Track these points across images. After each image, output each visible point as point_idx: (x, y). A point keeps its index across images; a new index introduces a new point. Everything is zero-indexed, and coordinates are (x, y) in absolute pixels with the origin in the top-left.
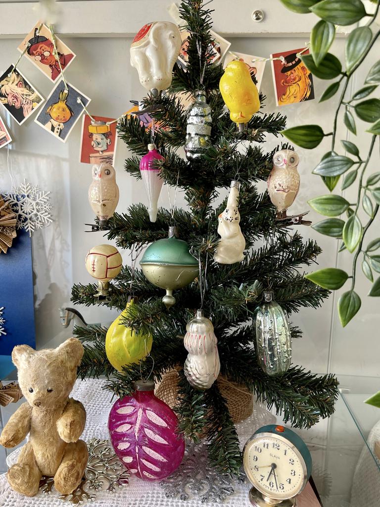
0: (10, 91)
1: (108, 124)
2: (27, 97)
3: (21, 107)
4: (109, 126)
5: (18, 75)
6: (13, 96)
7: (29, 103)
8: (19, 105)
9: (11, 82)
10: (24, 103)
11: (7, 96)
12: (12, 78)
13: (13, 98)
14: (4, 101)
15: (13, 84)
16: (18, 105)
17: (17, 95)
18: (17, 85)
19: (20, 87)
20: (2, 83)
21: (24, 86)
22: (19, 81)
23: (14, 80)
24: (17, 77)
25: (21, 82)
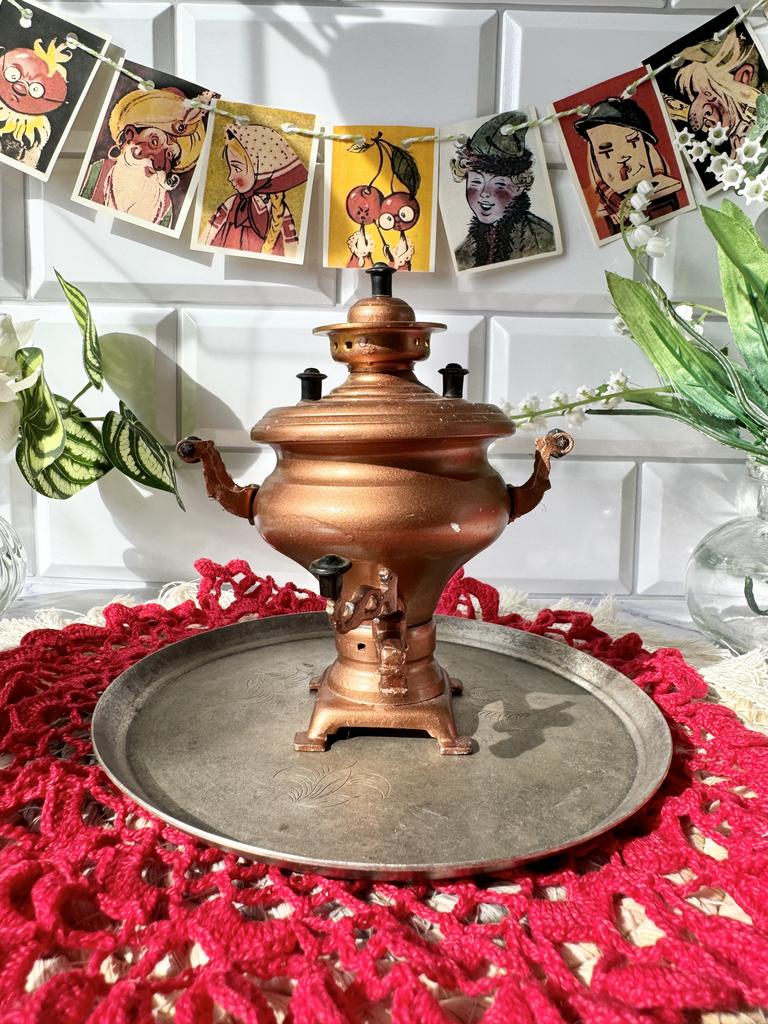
0: (705, 85)
3: (727, 143)
5: (747, 43)
6: (710, 103)
9: (718, 58)
10: (740, 131)
11: (692, 98)
12: (725, 48)
13: (708, 109)
14: (678, 112)
15: (723, 67)
17: (725, 104)
18: (733, 72)
19: (741, 81)
20: (687, 53)
21: (755, 80)
22: (745, 64)
23: (731, 54)
24: (742, 50)
25: (750, 69)
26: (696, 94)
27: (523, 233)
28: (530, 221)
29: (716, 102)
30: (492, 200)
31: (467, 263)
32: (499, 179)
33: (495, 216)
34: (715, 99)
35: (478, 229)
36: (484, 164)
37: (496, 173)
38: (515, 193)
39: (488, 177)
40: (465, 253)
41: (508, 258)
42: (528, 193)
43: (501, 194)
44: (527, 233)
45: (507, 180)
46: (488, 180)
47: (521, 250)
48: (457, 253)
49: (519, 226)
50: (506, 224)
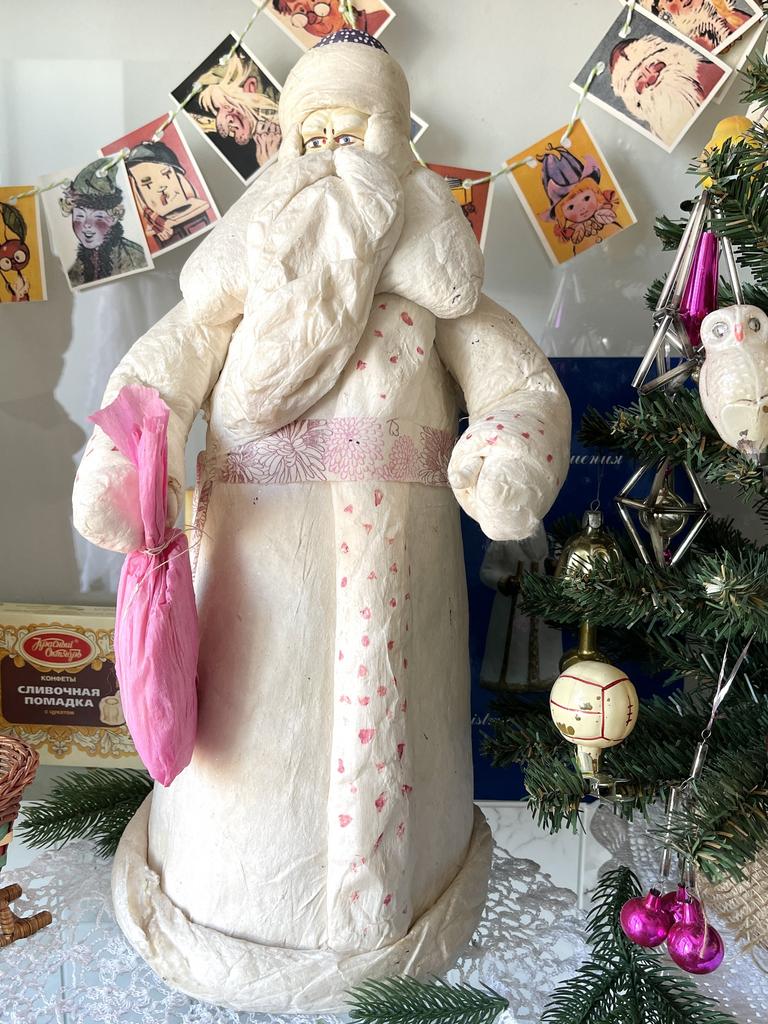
0: (223, 101)
1: (467, 184)
2: (269, 117)
3: (252, 141)
4: (468, 188)
5: (247, 60)
6: (231, 113)
7: (272, 130)
8: (246, 137)
9: (227, 78)
10: (259, 130)
11: (215, 113)
12: (231, 69)
13: (230, 118)
14: (209, 126)
15: (232, 84)
16: (242, 136)
18: (242, 86)
19: (250, 91)
20: (204, 79)
21: (260, 87)
22: (249, 77)
23: (236, 73)
24: (244, 67)
25: (254, 80)
26: (217, 109)
27: (120, 254)
28: (124, 244)
29: (235, 112)
30: (94, 229)
31: (78, 280)
32: (98, 213)
33: (97, 242)
34: (233, 110)
35: (84, 254)
36: (86, 201)
37: (95, 207)
38: (111, 223)
39: (89, 211)
40: (76, 273)
41: (110, 275)
42: (122, 223)
43: (100, 224)
44: (123, 254)
45: (104, 213)
46: (90, 214)
47: (120, 267)
48: (69, 273)
49: (116, 249)
50: (105, 248)
